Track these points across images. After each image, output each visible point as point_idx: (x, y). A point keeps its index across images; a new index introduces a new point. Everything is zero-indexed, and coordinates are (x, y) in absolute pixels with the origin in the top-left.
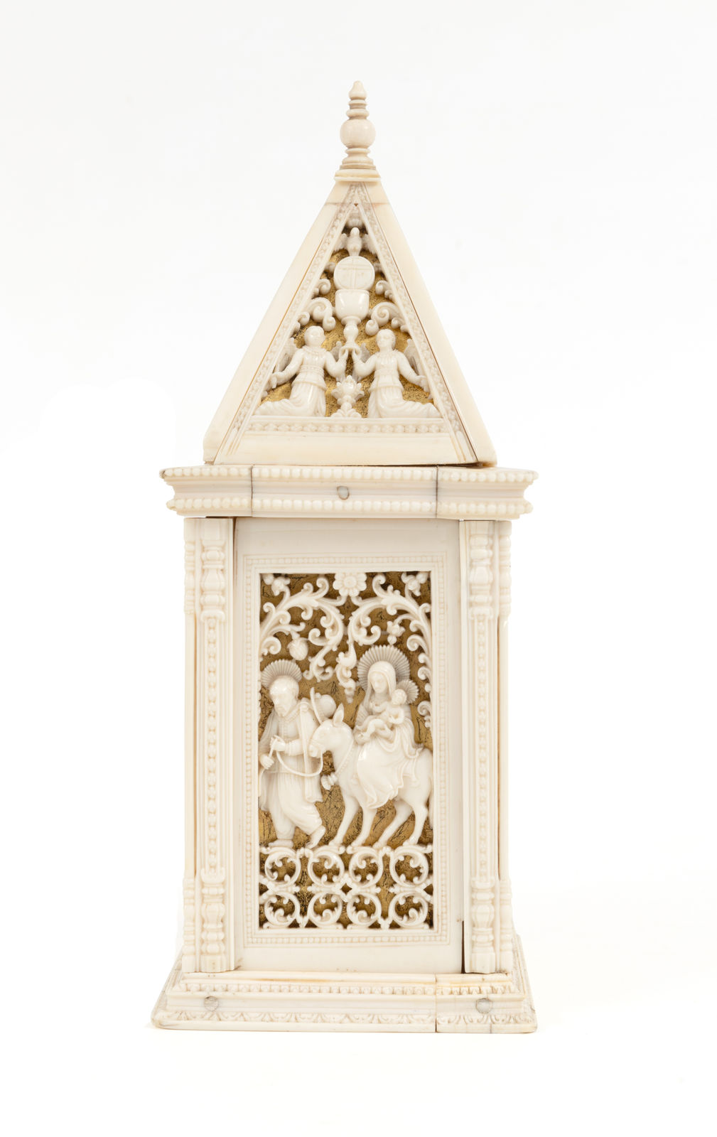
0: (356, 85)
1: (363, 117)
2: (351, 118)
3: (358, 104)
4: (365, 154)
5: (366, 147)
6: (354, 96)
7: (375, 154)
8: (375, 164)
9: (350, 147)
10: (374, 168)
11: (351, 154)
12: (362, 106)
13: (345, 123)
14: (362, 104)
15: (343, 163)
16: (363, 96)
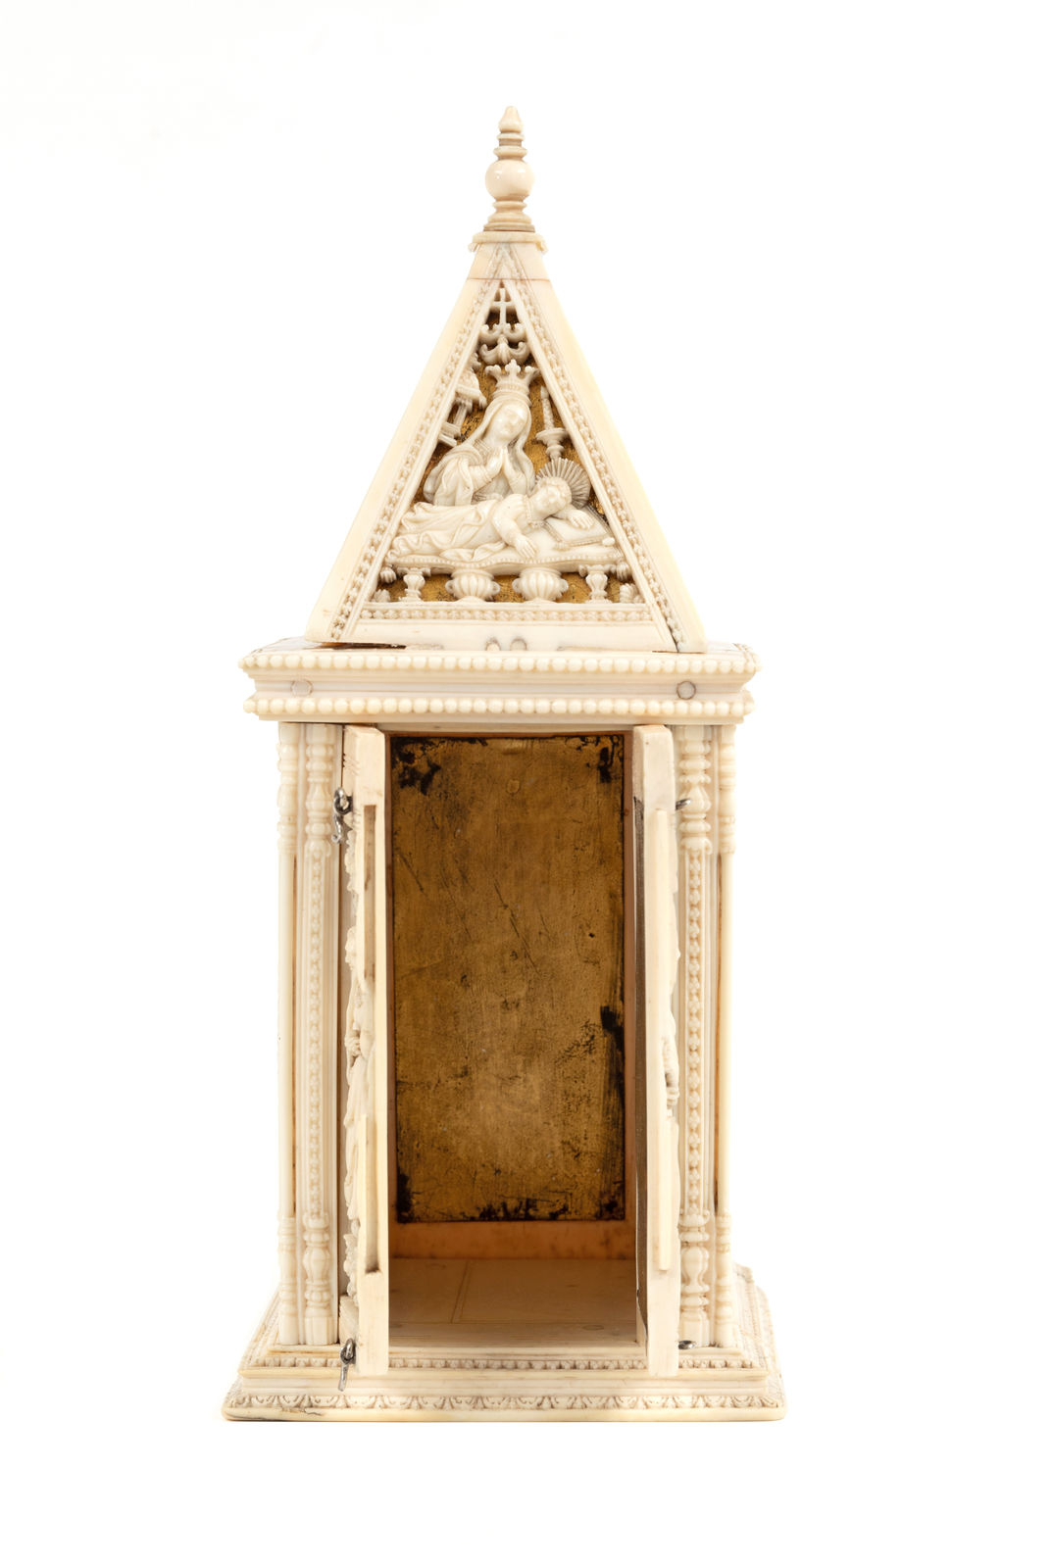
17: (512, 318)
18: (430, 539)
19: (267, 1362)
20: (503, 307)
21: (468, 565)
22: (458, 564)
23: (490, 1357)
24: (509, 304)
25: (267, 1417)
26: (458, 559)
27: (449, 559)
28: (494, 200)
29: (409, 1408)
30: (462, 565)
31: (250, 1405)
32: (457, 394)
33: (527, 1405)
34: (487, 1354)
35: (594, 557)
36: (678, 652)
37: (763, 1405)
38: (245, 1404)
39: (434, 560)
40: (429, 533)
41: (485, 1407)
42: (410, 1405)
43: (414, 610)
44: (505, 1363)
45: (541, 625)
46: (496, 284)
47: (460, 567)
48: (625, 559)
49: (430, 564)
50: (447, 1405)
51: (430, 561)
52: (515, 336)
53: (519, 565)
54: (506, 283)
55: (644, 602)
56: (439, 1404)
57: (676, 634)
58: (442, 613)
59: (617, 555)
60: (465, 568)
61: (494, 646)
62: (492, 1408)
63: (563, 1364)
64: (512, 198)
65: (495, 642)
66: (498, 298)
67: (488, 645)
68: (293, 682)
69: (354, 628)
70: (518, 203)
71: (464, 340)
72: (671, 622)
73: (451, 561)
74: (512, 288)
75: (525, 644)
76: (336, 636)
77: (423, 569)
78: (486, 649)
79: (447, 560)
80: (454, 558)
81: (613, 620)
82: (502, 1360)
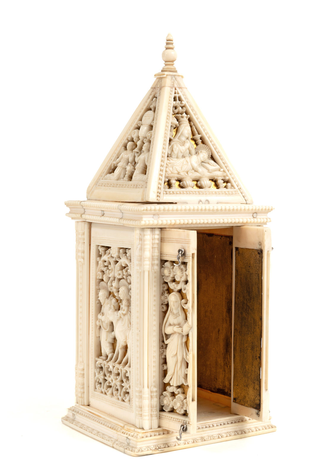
0: (168, 35)
1: (172, 49)
2: (167, 49)
3: (170, 43)
4: (173, 65)
5: (173, 61)
6: (168, 39)
7: (176, 65)
8: (177, 69)
9: (166, 62)
10: (176, 72)
11: (166, 65)
12: (172, 44)
13: (164, 51)
14: (171, 43)
15: (163, 69)
16: (171, 39)
17: (180, 99)
18: (176, 169)
19: (143, 436)
20: (177, 95)
21: (188, 177)
22: (185, 177)
23: (202, 425)
24: (179, 95)
25: (148, 454)
26: (185, 175)
27: (183, 175)
28: (164, 62)
29: (185, 444)
30: (186, 177)
31: (142, 451)
32: (171, 123)
33: (216, 438)
34: (200, 424)
35: (219, 175)
36: (247, 204)
37: (272, 427)
38: (140, 451)
39: (178, 176)
40: (176, 167)
41: (205, 440)
42: (185, 443)
43: (178, 192)
44: (206, 426)
45: (211, 196)
46: (174, 89)
47: (185, 178)
48: (227, 176)
49: (177, 177)
50: (195, 441)
51: (177, 176)
52: (182, 105)
53: (200, 177)
54: (177, 88)
55: (235, 188)
56: (193, 441)
57: (246, 198)
58: (185, 192)
59: (225, 174)
60: (187, 178)
61: (201, 202)
62: (207, 440)
63: (221, 423)
64: (169, 62)
65: (201, 201)
66: (175, 93)
67: (199, 202)
68: (154, 215)
69: (163, 197)
70: (172, 63)
71: (170, 106)
72: (243, 195)
73: (183, 176)
74: (178, 90)
75: (209, 202)
76: (158, 200)
77: (175, 178)
78: (199, 203)
79: (181, 175)
80: (184, 175)
81: (229, 194)
82: (205, 425)
